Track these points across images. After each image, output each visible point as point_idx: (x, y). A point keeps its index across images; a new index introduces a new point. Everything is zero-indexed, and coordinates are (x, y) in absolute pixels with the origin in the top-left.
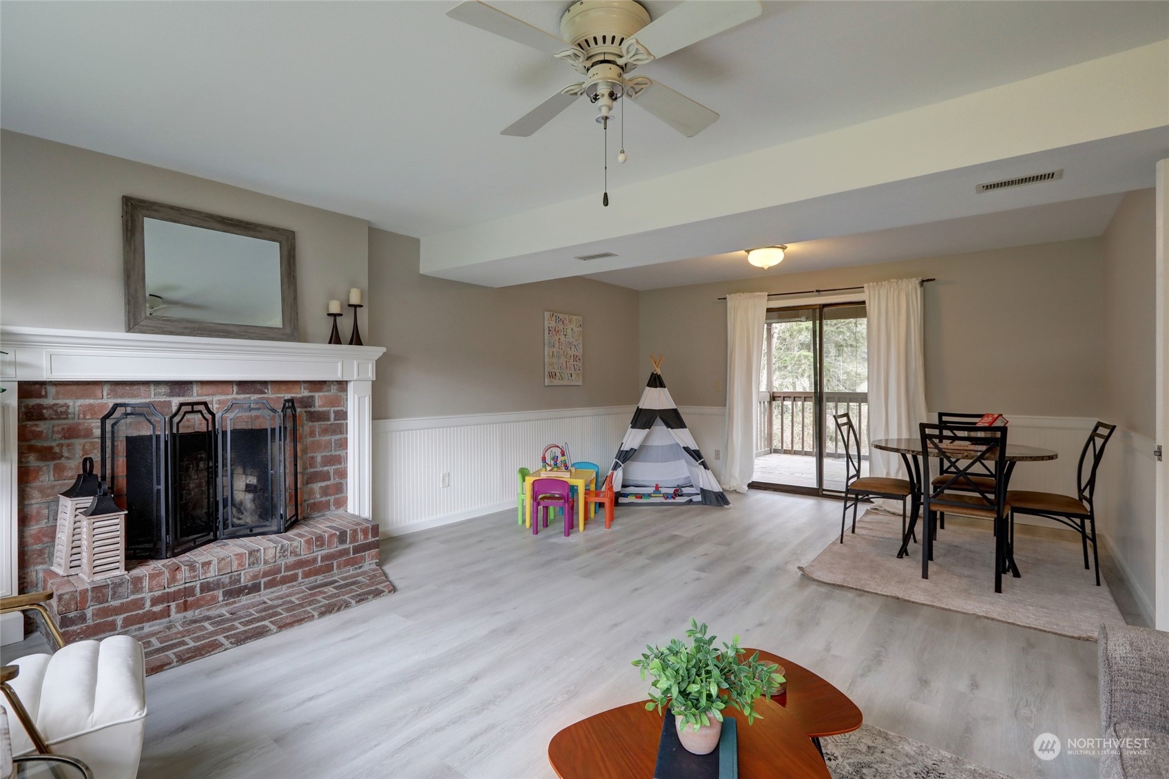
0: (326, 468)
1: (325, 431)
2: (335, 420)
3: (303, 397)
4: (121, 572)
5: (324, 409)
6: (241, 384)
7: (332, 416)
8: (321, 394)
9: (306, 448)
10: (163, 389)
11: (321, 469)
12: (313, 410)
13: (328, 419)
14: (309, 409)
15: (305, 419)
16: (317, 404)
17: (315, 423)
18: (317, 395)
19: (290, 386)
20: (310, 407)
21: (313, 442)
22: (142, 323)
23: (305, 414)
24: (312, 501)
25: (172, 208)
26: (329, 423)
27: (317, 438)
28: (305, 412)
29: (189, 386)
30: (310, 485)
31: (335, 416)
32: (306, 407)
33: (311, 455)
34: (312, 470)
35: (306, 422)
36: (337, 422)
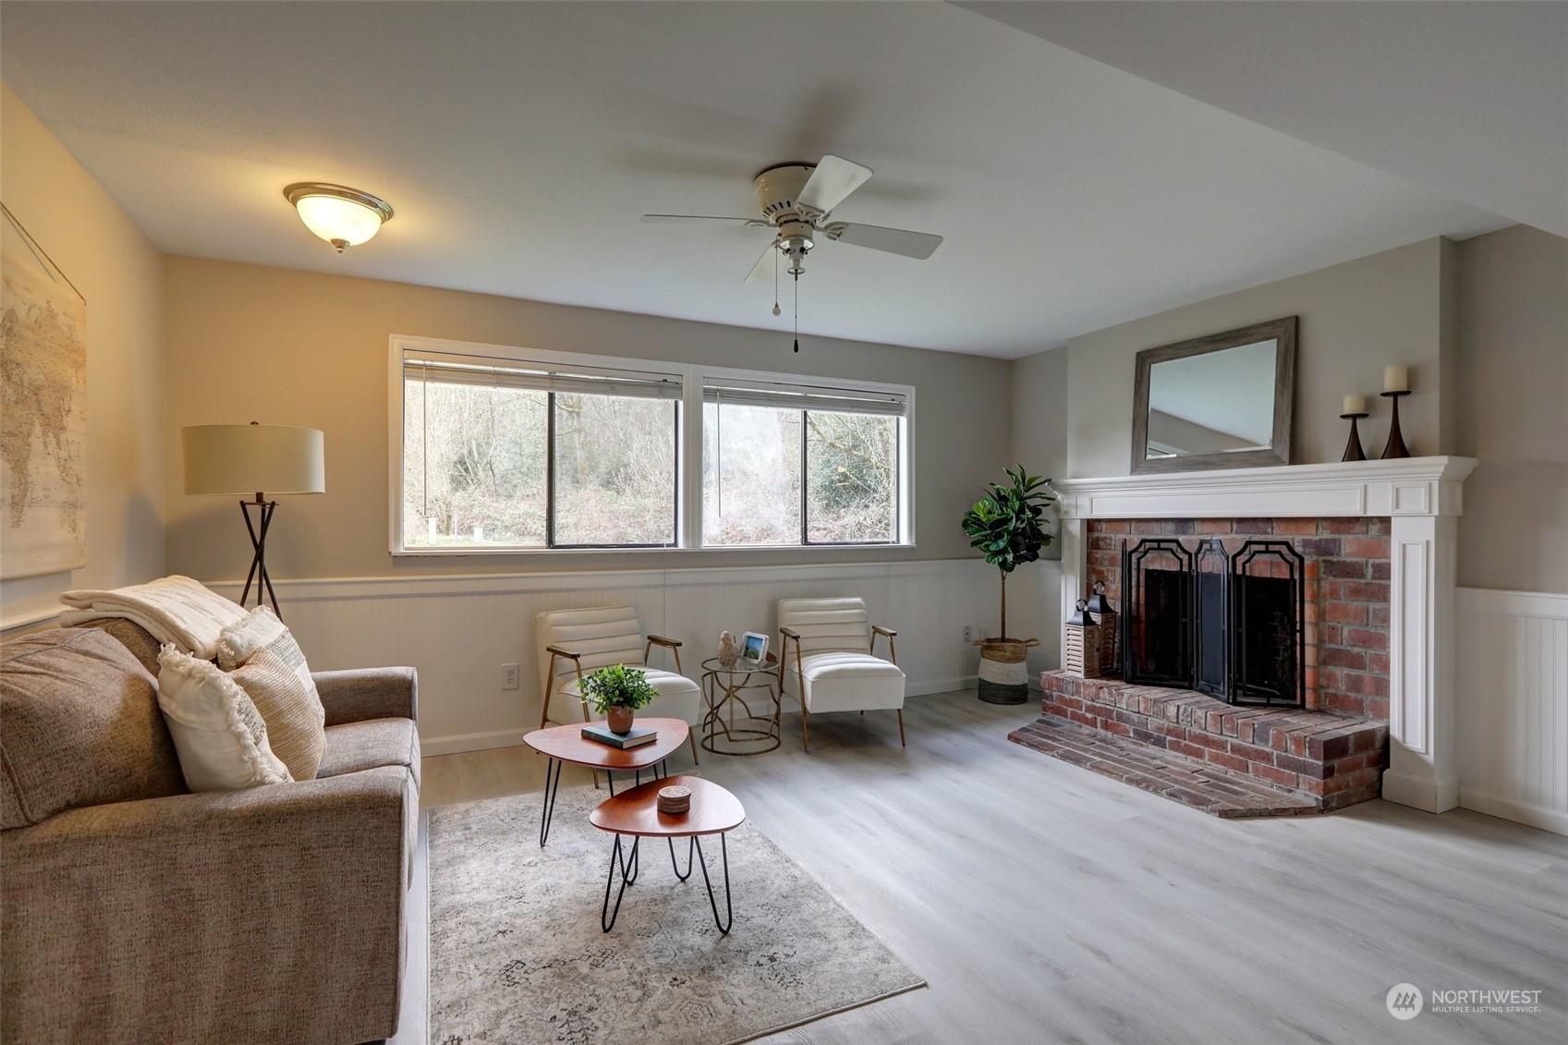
0: (1356, 650)
1: (1356, 592)
2: (1374, 578)
3: (1320, 540)
4: (1081, 675)
5: (1355, 560)
6: (1241, 520)
7: (1370, 571)
8: (1350, 537)
9: (1324, 613)
10: (1171, 527)
11: (1349, 648)
12: (1335, 559)
13: (1362, 576)
14: (1330, 558)
15: (1322, 570)
16: (1343, 552)
17: (1338, 580)
18: (1343, 537)
19: (1301, 524)
20: (1332, 555)
21: (1335, 607)
22: (1142, 465)
23: (1322, 565)
24: (1333, 691)
25: (1170, 347)
26: (1363, 581)
27: (1343, 601)
28: (1324, 561)
29: (1191, 524)
30: (1329, 667)
31: (1374, 572)
32: (1323, 555)
33: (1331, 624)
34: (1333, 646)
35: (1324, 576)
36: (1377, 582)
